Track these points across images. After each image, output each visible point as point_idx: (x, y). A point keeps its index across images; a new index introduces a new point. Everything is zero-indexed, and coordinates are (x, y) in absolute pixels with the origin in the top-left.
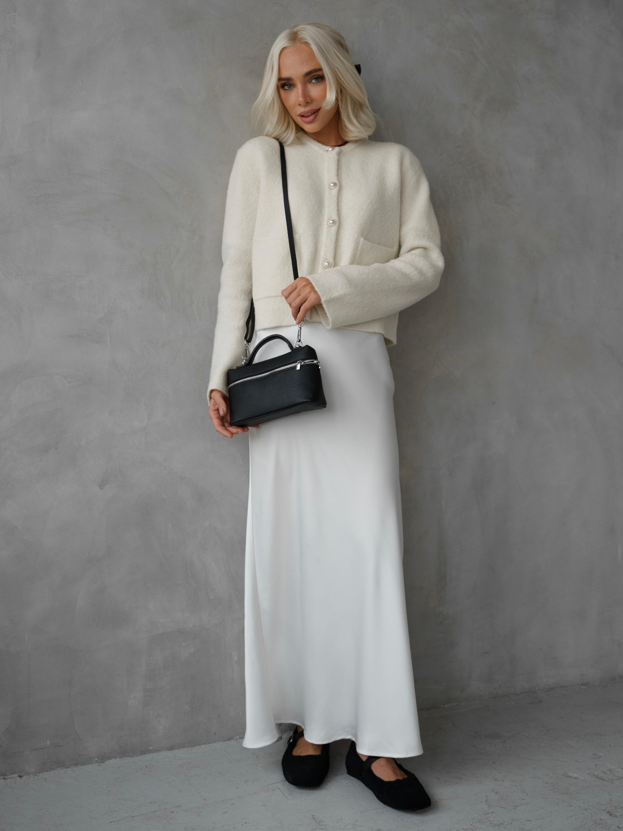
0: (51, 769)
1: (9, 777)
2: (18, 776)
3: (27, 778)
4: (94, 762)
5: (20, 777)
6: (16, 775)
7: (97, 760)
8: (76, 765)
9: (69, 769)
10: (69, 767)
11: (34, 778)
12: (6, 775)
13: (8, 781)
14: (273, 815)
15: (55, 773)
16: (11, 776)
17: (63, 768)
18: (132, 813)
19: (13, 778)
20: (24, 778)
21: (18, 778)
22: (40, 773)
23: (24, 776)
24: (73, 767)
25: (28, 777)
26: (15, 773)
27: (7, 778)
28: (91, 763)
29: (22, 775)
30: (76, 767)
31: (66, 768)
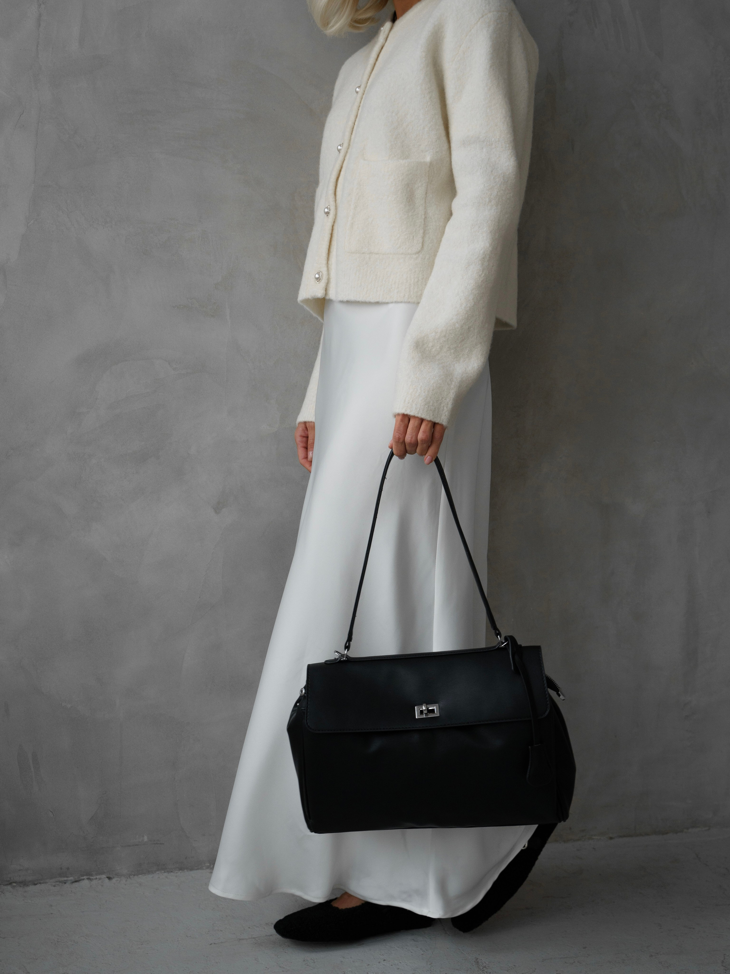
0: (149, 872)
1: (95, 877)
2: (107, 877)
3: (117, 880)
4: (204, 868)
5: (109, 878)
6: (104, 876)
7: (208, 865)
8: (181, 869)
9: (172, 874)
10: (172, 872)
11: (126, 881)
12: (92, 875)
13: (94, 882)
14: (423, 953)
15: (153, 877)
16: (98, 877)
17: (165, 872)
18: (241, 935)
19: (100, 879)
20: (114, 880)
21: (107, 880)
22: (134, 875)
23: (114, 878)
24: (177, 871)
25: (119, 879)
26: (102, 873)
27: (92, 879)
28: (201, 868)
29: (111, 876)
30: (181, 871)
31: (168, 872)
